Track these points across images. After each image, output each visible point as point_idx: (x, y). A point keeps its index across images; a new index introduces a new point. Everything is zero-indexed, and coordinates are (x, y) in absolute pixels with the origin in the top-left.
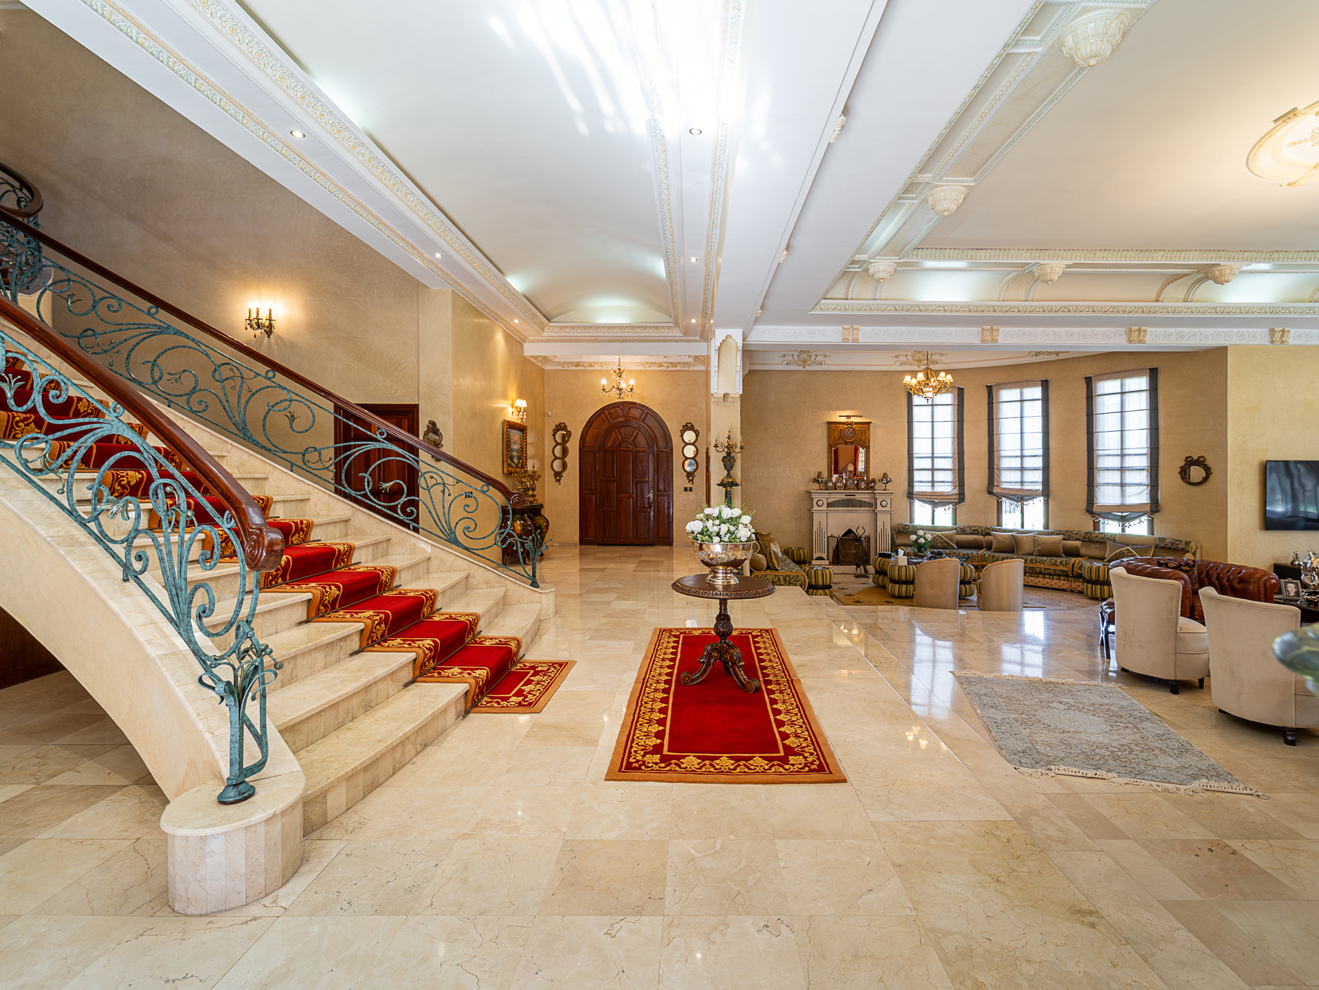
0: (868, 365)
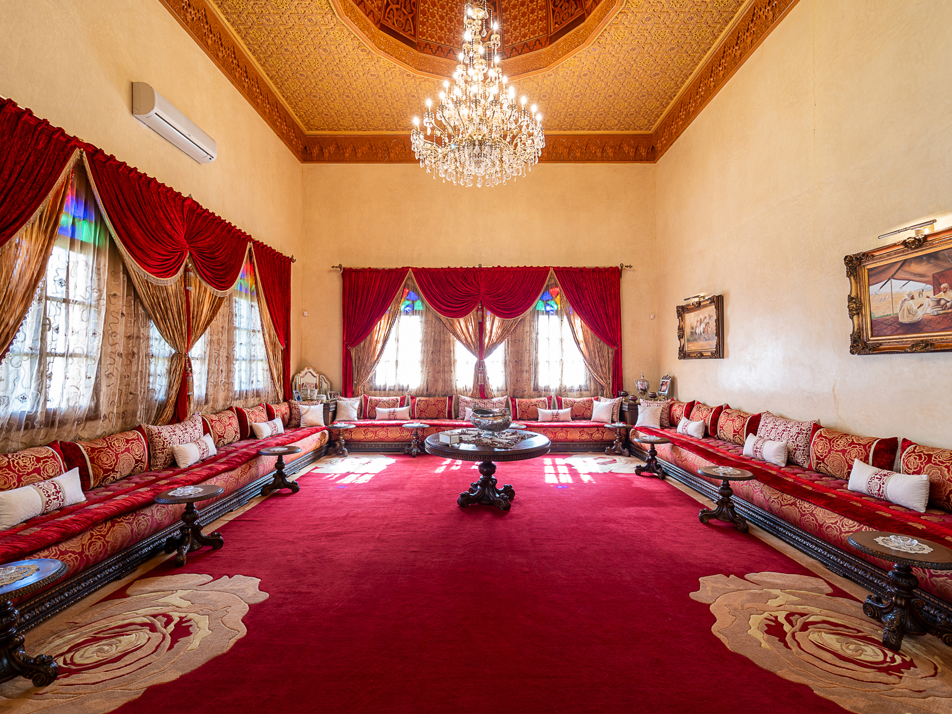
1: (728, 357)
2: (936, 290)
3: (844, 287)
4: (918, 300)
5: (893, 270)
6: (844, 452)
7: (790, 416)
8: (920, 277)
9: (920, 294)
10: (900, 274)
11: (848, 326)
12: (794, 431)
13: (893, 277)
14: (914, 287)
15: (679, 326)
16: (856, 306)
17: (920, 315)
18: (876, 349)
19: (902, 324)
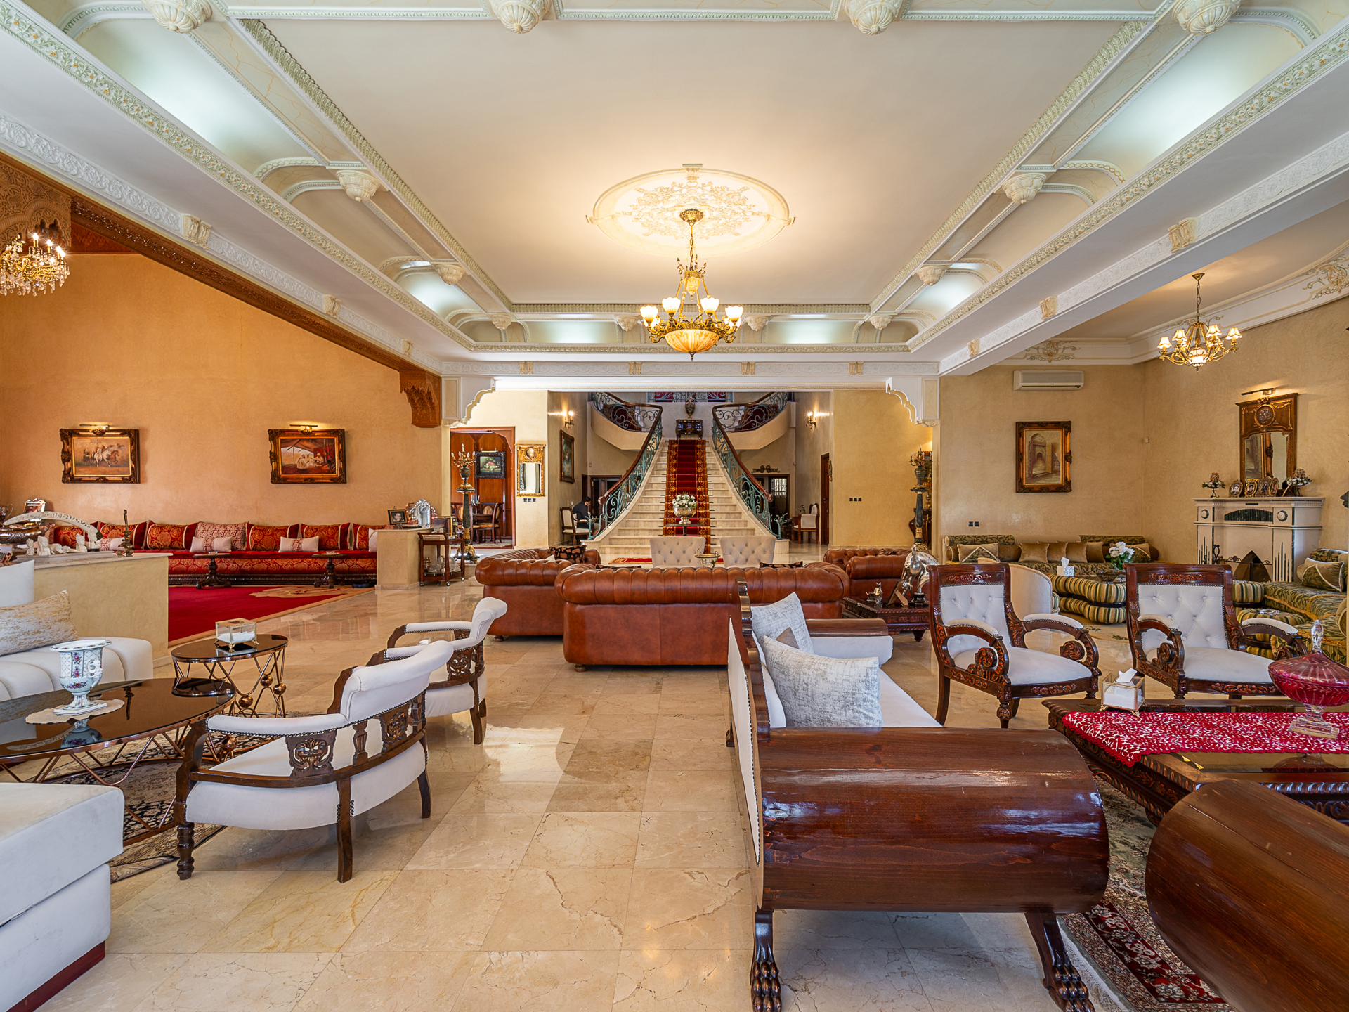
0: (1261, 316)
1: (145, 482)
2: (315, 456)
3: (268, 446)
4: (307, 459)
5: (295, 442)
6: (272, 535)
7: (215, 522)
8: (308, 448)
9: (308, 456)
10: (298, 445)
11: (269, 468)
12: (233, 530)
13: (294, 446)
14: (305, 452)
15: (63, 450)
16: (274, 457)
17: (308, 466)
18: (285, 481)
19: (299, 469)
